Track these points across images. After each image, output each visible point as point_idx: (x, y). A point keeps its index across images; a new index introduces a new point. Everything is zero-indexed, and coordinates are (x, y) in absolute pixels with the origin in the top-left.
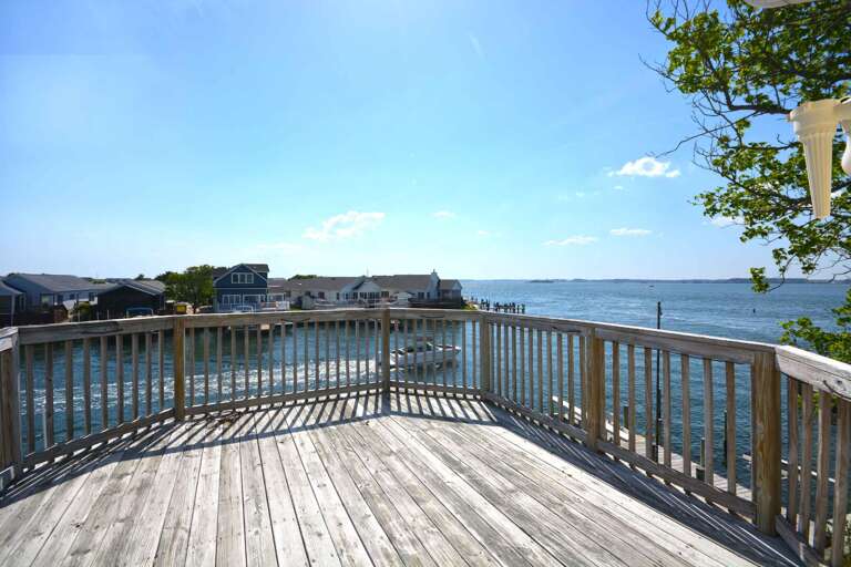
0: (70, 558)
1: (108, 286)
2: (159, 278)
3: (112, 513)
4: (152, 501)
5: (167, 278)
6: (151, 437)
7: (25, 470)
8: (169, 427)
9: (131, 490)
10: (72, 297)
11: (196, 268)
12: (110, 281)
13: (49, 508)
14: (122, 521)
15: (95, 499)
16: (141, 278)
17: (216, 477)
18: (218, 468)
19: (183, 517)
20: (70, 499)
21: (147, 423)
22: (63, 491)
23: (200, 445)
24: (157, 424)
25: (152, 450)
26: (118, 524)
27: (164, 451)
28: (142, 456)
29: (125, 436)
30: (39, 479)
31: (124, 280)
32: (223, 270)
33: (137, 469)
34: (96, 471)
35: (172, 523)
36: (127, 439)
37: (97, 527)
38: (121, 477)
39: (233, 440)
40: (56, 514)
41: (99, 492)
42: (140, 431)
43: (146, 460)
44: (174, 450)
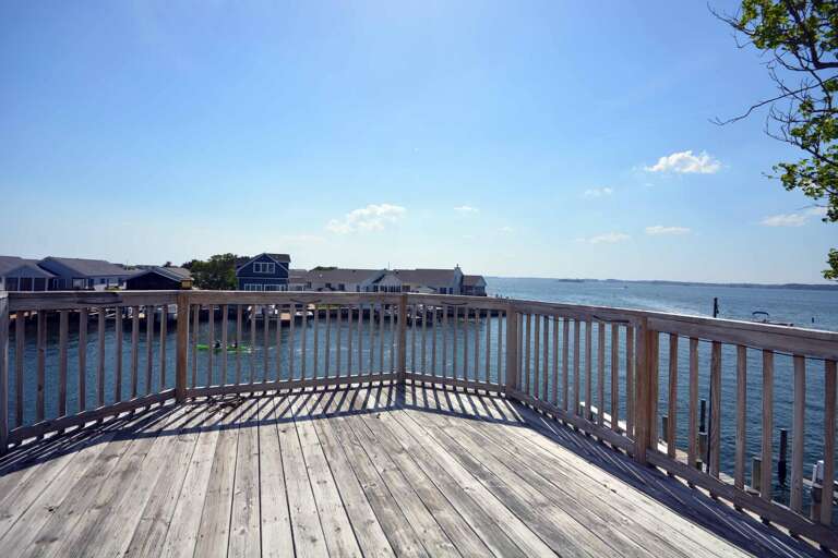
0: (34, 545)
1: (138, 272)
2: (185, 266)
3: (90, 498)
4: (136, 487)
5: (192, 266)
6: (148, 418)
7: (10, 446)
8: (169, 408)
9: (116, 473)
10: (103, 282)
11: (220, 256)
12: (139, 267)
13: (26, 488)
14: (99, 507)
15: (76, 480)
16: (168, 265)
17: (208, 465)
18: (211, 455)
19: (165, 508)
20: (50, 479)
21: (146, 403)
22: (45, 470)
23: (198, 429)
24: (158, 404)
25: (147, 431)
26: (94, 511)
27: (159, 433)
28: (134, 437)
29: (122, 415)
30: (23, 455)
31: (153, 267)
32: (246, 259)
33: (127, 450)
34: (83, 451)
35: (151, 514)
36: (124, 419)
37: (72, 512)
38: (108, 459)
39: (232, 425)
40: (31, 495)
41: (83, 473)
42: (138, 411)
43: (138, 442)
44: (170, 433)
